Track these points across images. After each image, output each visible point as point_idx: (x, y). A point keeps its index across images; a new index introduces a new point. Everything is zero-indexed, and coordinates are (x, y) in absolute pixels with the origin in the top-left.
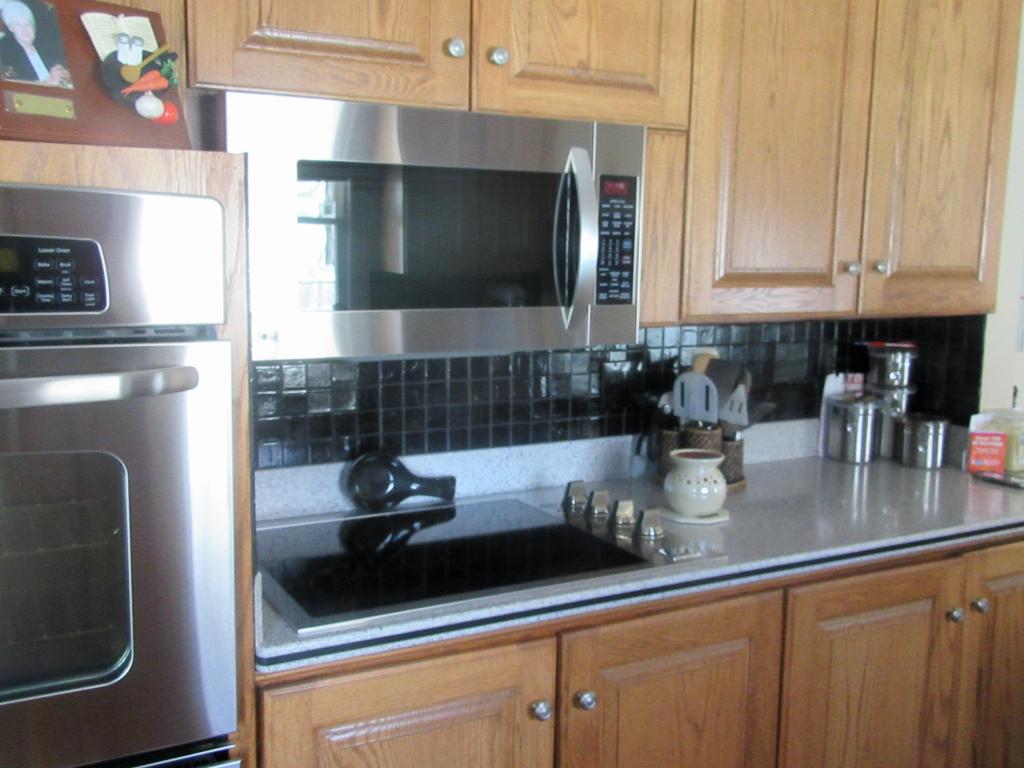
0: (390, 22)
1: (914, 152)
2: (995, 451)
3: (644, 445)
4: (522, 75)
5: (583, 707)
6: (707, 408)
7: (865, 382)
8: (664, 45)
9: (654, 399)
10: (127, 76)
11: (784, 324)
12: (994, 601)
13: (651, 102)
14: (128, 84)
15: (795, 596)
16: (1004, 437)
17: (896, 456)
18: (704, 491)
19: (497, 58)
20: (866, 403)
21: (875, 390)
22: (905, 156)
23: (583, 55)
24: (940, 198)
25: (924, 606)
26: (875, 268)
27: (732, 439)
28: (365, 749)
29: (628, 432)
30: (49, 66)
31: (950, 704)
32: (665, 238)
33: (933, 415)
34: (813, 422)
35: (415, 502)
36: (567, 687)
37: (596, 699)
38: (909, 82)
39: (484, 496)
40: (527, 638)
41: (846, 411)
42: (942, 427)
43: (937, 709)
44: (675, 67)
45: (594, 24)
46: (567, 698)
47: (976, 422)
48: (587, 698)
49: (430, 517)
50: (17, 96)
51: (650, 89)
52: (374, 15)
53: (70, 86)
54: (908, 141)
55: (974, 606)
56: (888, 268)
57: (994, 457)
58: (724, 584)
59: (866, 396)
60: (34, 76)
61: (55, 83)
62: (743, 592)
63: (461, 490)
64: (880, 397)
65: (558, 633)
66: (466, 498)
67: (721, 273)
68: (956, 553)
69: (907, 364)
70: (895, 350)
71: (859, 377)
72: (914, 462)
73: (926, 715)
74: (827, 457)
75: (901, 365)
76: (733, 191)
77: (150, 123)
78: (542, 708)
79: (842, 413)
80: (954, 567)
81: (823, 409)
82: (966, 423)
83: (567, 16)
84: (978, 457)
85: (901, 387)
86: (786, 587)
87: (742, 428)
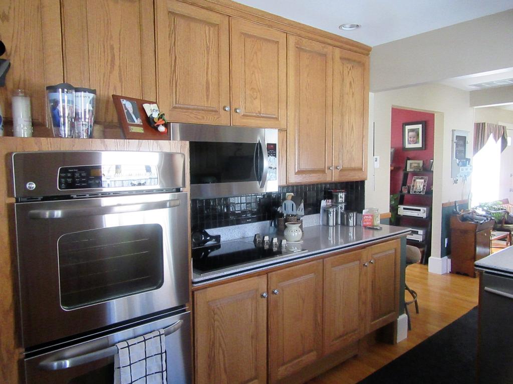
0: (209, 102)
1: (344, 135)
2: (370, 220)
3: (273, 223)
4: (244, 115)
5: (275, 294)
6: (293, 210)
7: (332, 202)
8: (279, 106)
9: (276, 209)
10: (156, 120)
11: (309, 185)
12: (375, 260)
13: (277, 122)
14: (156, 123)
15: (326, 261)
16: (372, 216)
17: (342, 224)
18: (296, 234)
19: (238, 111)
20: (333, 208)
21: (335, 204)
22: (342, 135)
23: (259, 110)
24: (352, 148)
25: (357, 262)
26: (337, 168)
27: (299, 220)
28: (220, 308)
29: (268, 220)
30: (137, 119)
31: (365, 291)
32: (282, 160)
33: (352, 211)
34: (318, 215)
35: (209, 243)
36: (270, 288)
37: (278, 291)
38: (342, 115)
39: (229, 240)
40: (259, 274)
41: (328, 210)
42: (355, 213)
43: (362, 293)
44: (282, 112)
45: (262, 101)
46: (270, 292)
47: (364, 211)
48: (276, 291)
49: (213, 248)
50: (132, 127)
51: (277, 119)
52: (205, 99)
53: (142, 124)
54: (343, 132)
55: (370, 262)
56: (340, 168)
57: (369, 222)
58: (308, 258)
59: (332, 206)
60: (135, 122)
61: (139, 123)
62: (312, 260)
63: (222, 239)
64: (337, 206)
65: (267, 273)
66: (224, 241)
67: (296, 171)
68: (364, 247)
69: (344, 196)
70: (341, 192)
71: (330, 201)
72: (348, 225)
73: (360, 294)
74: (323, 225)
75: (342, 196)
76: (299, 147)
77: (162, 133)
78: (265, 295)
79: (327, 212)
80: (364, 252)
81: (321, 211)
82: (361, 212)
83: (254, 99)
84: (365, 222)
85: (342, 203)
86: (323, 258)
87: (302, 216)
